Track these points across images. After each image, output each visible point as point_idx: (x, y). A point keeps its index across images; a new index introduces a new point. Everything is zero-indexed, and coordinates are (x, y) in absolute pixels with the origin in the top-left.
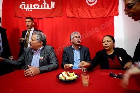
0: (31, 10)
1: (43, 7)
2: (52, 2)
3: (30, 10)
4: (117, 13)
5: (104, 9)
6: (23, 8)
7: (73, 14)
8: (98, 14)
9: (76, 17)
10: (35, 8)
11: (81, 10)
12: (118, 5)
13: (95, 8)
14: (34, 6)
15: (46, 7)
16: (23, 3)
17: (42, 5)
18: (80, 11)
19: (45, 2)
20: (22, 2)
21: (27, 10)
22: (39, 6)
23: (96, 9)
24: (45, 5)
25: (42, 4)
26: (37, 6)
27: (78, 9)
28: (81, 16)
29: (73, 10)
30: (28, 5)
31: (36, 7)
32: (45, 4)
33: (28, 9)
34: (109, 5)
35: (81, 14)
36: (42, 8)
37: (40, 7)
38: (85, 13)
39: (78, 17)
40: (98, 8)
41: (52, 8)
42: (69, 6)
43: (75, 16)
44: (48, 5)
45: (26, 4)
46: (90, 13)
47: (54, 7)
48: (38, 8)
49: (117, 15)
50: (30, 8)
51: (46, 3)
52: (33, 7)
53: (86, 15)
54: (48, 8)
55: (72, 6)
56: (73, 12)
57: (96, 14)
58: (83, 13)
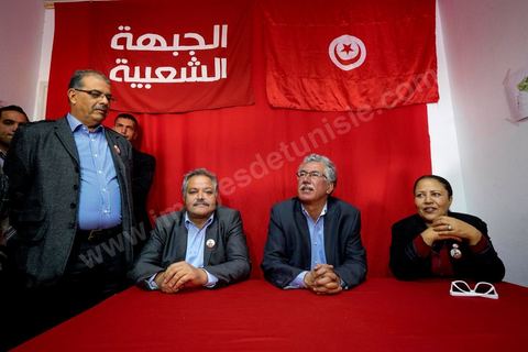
0: (148, 87)
1: (189, 75)
2: (217, 60)
3: (144, 84)
4: (433, 95)
5: (389, 80)
6: (120, 80)
7: (289, 99)
8: (372, 99)
9: (298, 107)
10: (161, 79)
11: (315, 84)
12: (436, 67)
13: (361, 79)
14: (158, 71)
15: (199, 74)
16: (121, 64)
17: (184, 70)
18: (311, 86)
19: (194, 59)
20: (118, 61)
21: (133, 86)
22: (173, 71)
23: (364, 82)
24: (194, 70)
25: (186, 66)
26: (169, 73)
27: (305, 80)
28: (314, 103)
29: (286, 83)
30: (137, 69)
31: (166, 74)
32: (194, 65)
33: (137, 83)
34: (406, 70)
35: (313, 98)
36: (184, 79)
37: (178, 76)
38: (330, 94)
39: (304, 106)
40: (371, 77)
41: (217, 78)
42: (276, 74)
43: (294, 104)
44: (204, 68)
45: (132, 66)
46: (346, 95)
47: (224, 76)
48: (170, 79)
49: (435, 99)
50: (143, 80)
51: (198, 63)
52: (153, 75)
53: (332, 102)
54: (205, 78)
55: (284, 73)
56: (287, 93)
57: (363, 99)
58: (321, 93)
